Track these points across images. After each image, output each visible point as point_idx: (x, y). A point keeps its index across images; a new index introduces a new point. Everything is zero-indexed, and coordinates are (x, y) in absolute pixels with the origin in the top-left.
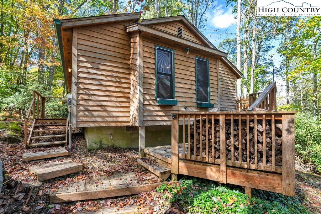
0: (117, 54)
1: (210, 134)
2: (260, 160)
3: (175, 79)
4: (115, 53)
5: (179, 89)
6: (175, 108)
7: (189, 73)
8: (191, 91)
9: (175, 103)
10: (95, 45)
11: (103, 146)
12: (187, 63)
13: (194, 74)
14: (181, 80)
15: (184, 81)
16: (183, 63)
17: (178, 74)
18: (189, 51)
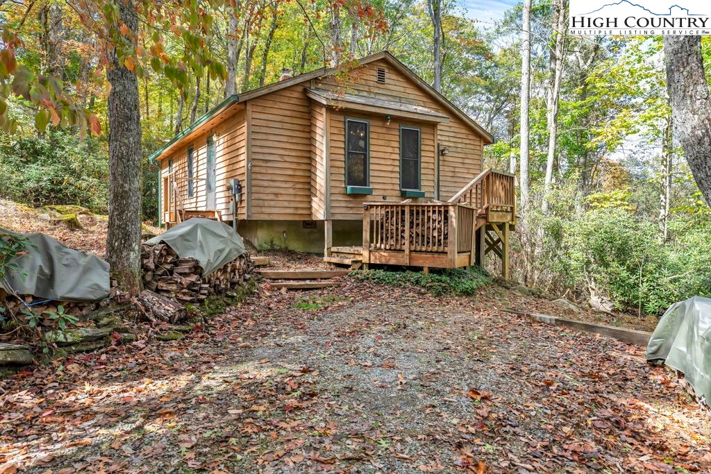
0: (295, 126)
1: (397, 224)
2: (434, 245)
3: (371, 159)
4: (292, 125)
5: (375, 172)
6: (370, 198)
7: (390, 150)
8: (393, 175)
9: (370, 192)
10: (270, 117)
11: (275, 246)
12: (387, 136)
13: (397, 151)
14: (378, 159)
15: (382, 162)
16: (382, 136)
17: (374, 153)
18: (390, 121)
